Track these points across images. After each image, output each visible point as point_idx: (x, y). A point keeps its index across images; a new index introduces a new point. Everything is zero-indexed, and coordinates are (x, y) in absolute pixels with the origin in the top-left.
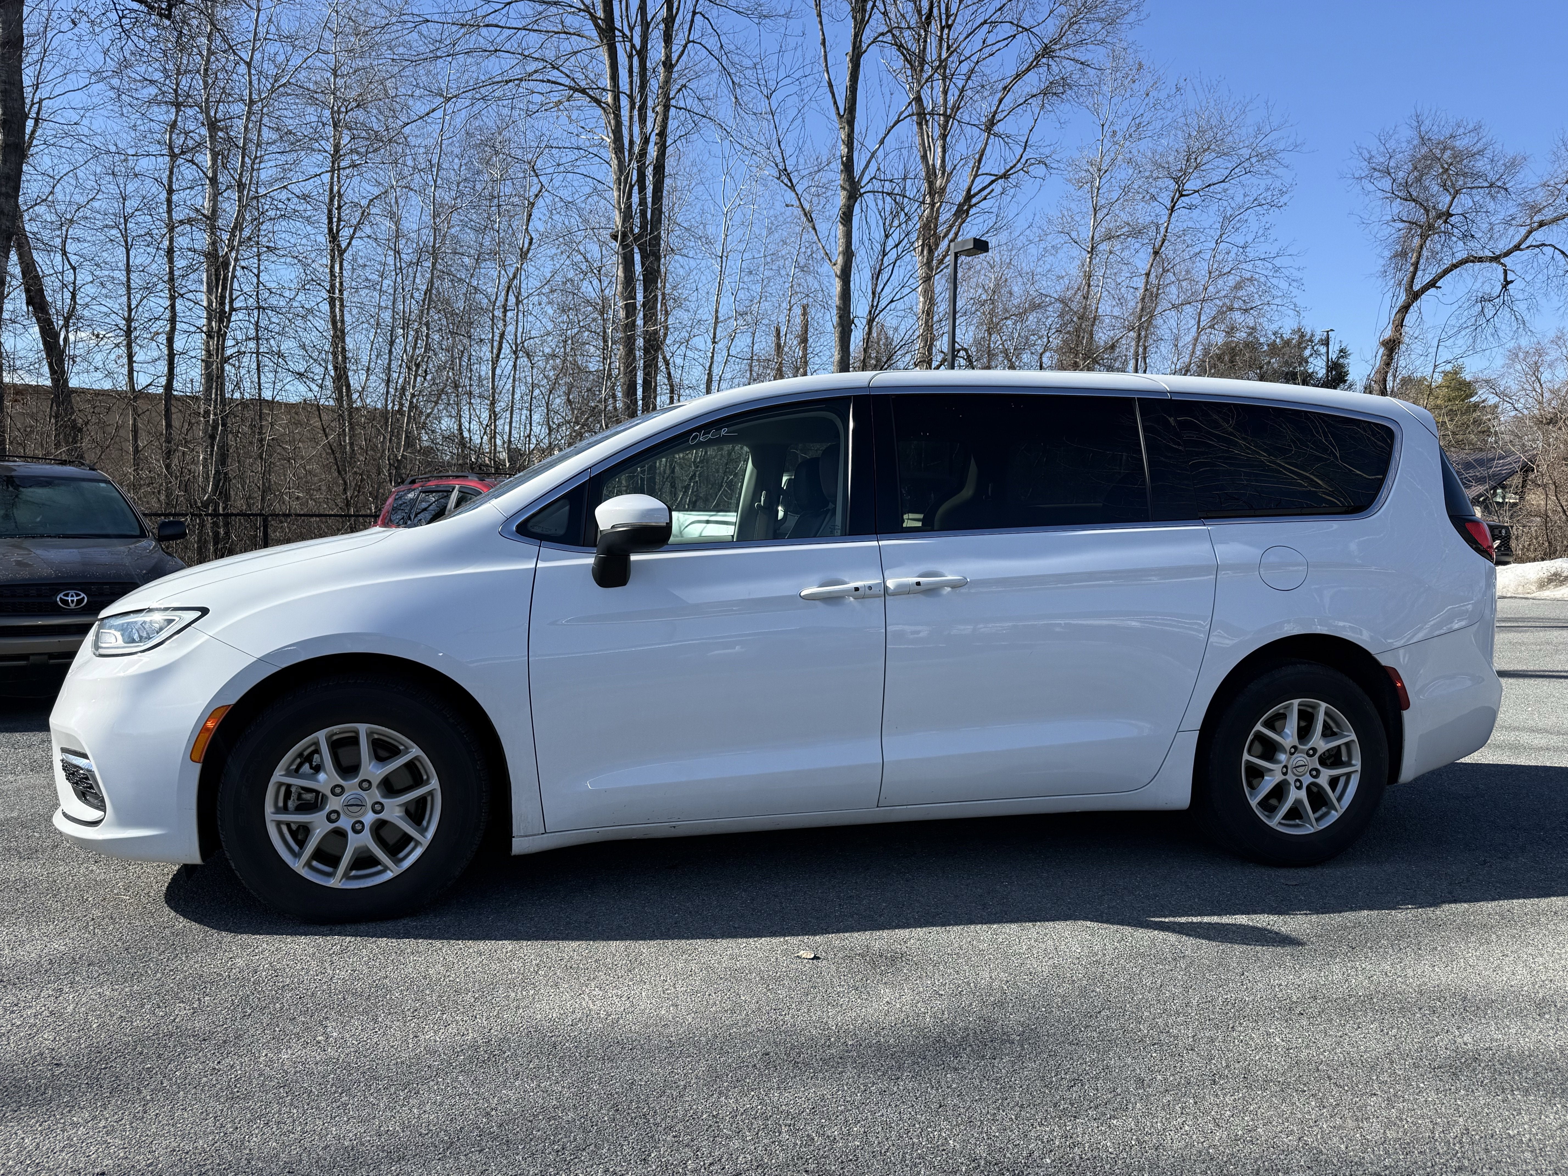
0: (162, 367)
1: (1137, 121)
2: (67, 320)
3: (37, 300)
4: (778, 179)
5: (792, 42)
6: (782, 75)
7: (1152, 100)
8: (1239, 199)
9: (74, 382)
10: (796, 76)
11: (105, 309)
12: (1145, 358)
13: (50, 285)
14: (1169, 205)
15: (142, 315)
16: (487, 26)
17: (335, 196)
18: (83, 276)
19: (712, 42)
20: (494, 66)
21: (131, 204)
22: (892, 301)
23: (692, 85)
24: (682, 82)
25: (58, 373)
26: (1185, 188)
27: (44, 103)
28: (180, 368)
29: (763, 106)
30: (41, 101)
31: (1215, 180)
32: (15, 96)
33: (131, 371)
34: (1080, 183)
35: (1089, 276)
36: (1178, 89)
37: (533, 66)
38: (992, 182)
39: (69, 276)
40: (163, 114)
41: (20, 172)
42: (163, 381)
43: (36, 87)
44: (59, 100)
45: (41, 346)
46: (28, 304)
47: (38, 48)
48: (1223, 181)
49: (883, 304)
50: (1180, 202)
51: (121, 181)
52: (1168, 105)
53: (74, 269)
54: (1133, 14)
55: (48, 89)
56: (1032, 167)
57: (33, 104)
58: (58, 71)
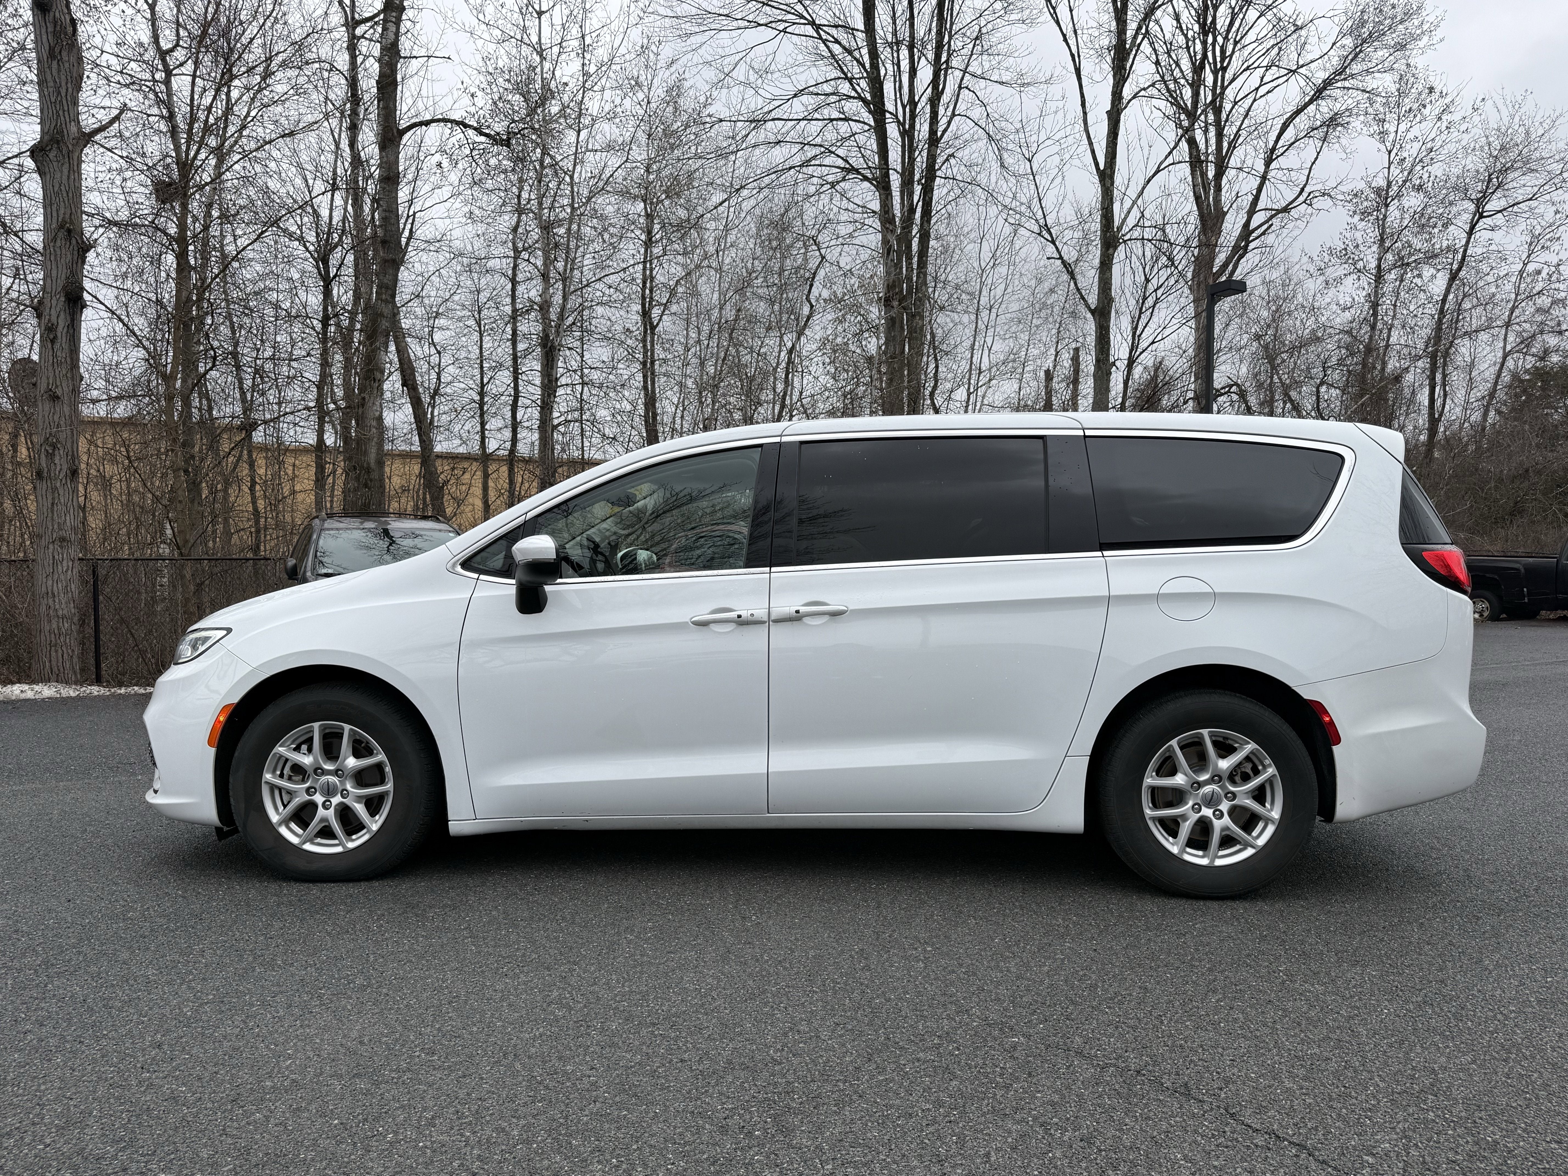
0: (507, 434)
1: (1429, 145)
2: (433, 397)
3: (410, 382)
4: (1039, 234)
5: (1052, 106)
6: (1043, 137)
7: (1445, 124)
8: (1549, 216)
9: (438, 448)
10: (1056, 138)
11: (463, 386)
12: (1444, 385)
13: (421, 367)
14: (1467, 227)
15: (491, 389)
16: (773, 120)
17: (648, 278)
18: (446, 359)
19: (977, 113)
20: (779, 155)
21: (483, 298)
22: (1153, 342)
23: (959, 154)
24: (949, 151)
25: (426, 442)
26: (1486, 208)
27: (417, 215)
28: (522, 434)
29: (1024, 167)
30: (415, 213)
31: (1520, 199)
32: (392, 221)
33: (483, 438)
34: (1365, 214)
35: (1375, 306)
36: (1475, 110)
37: (811, 152)
38: (1272, 217)
39: (435, 359)
40: (507, 220)
41: (396, 280)
42: (508, 445)
43: (411, 202)
44: (428, 212)
45: (413, 420)
46: (403, 385)
47: (413, 169)
48: (1530, 199)
49: (1143, 345)
50: (1480, 223)
51: (475, 276)
52: (1463, 127)
53: (439, 353)
54: (1425, 39)
55: (420, 203)
56: (1316, 200)
57: (408, 217)
58: (427, 187)
